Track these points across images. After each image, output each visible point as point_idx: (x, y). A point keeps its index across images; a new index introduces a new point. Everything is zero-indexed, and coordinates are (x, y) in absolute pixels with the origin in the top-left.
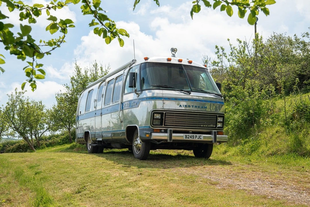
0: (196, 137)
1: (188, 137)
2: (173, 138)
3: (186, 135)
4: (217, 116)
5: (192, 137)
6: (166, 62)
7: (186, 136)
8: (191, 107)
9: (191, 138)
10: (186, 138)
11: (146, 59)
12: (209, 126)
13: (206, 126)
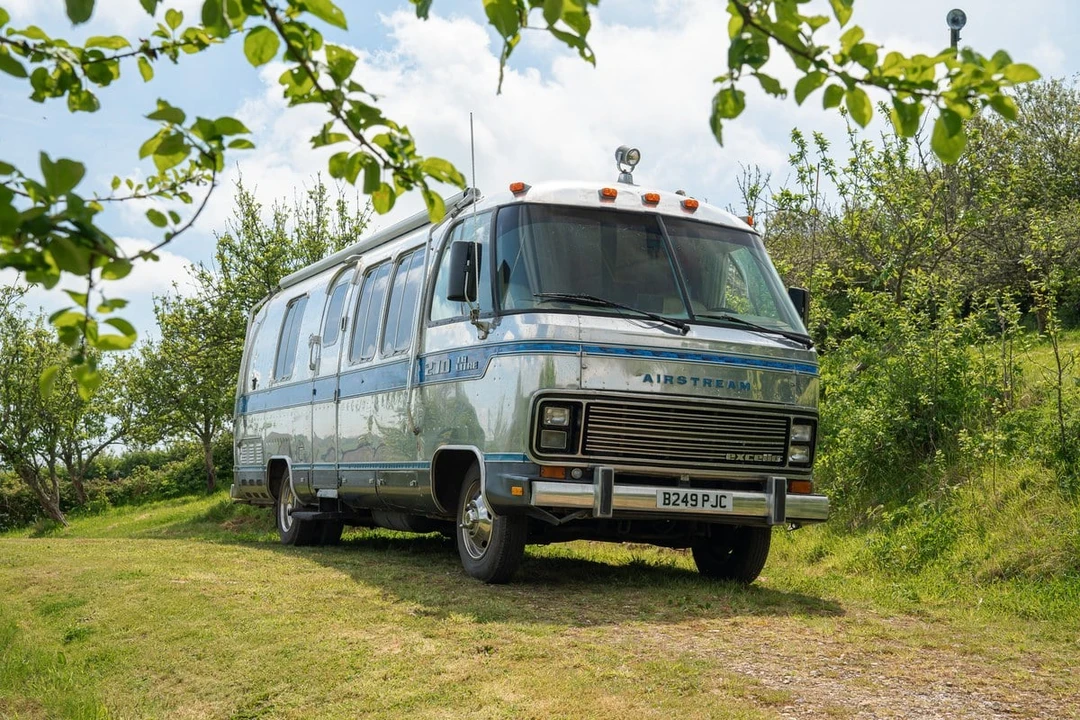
0: (704, 501)
1: (673, 498)
2: (616, 503)
3: (665, 494)
4: (788, 419)
5: (690, 502)
6: (596, 202)
7: (667, 498)
8: (690, 383)
9: (686, 502)
10: (664, 504)
11: (519, 189)
12: (756, 457)
13: (747, 458)
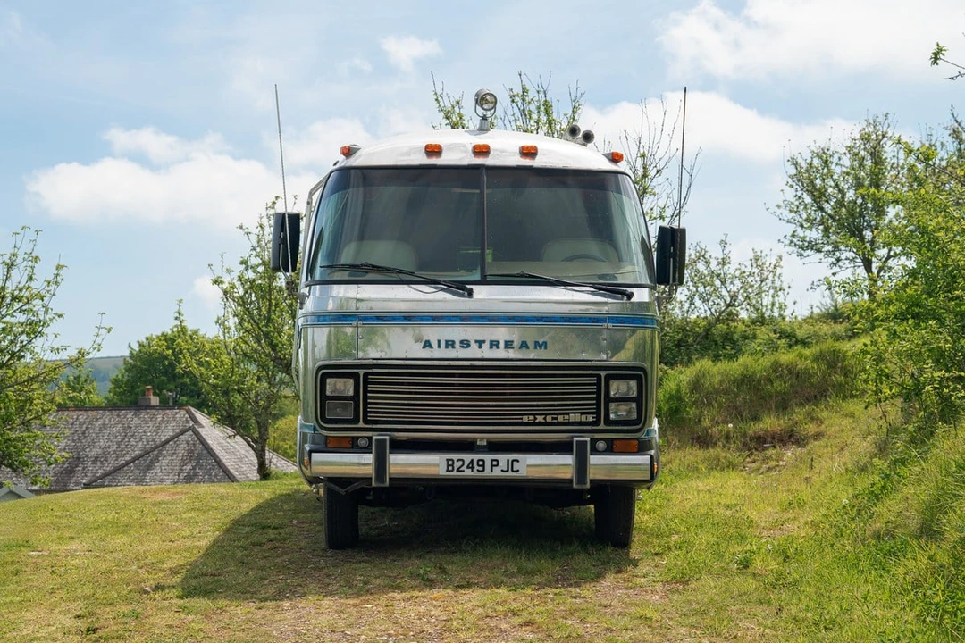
0: (492, 466)
1: (457, 465)
3: (448, 460)
4: (599, 376)
5: (477, 468)
7: (450, 464)
8: (474, 346)
9: (473, 468)
10: (448, 470)
11: (348, 152)
12: (561, 418)
13: (549, 419)
